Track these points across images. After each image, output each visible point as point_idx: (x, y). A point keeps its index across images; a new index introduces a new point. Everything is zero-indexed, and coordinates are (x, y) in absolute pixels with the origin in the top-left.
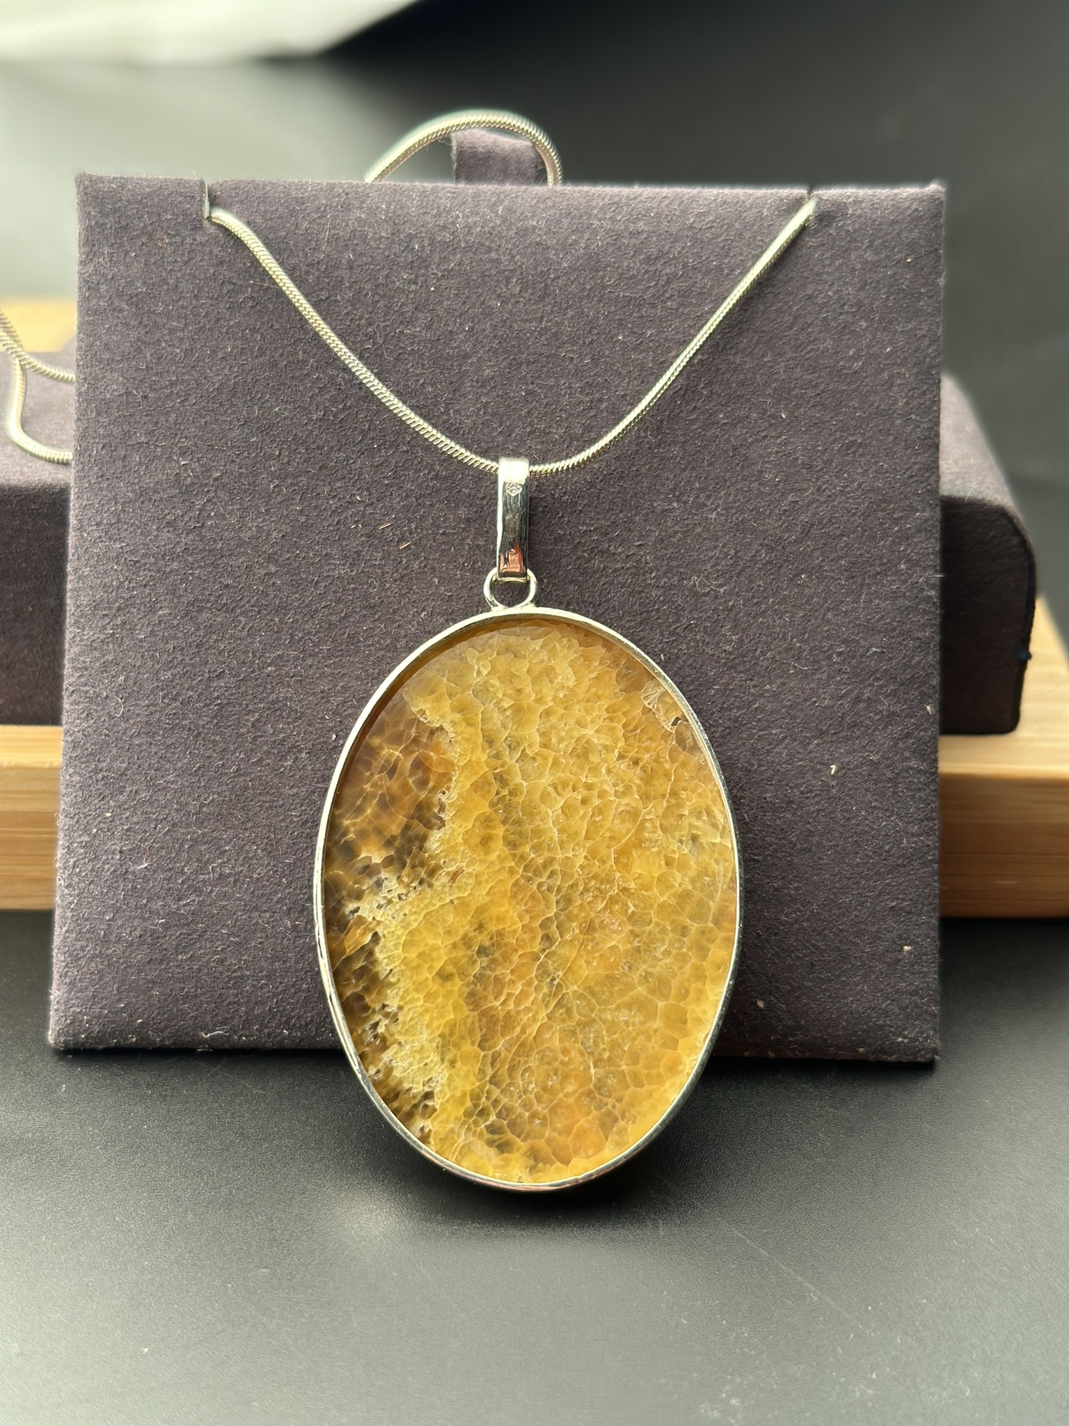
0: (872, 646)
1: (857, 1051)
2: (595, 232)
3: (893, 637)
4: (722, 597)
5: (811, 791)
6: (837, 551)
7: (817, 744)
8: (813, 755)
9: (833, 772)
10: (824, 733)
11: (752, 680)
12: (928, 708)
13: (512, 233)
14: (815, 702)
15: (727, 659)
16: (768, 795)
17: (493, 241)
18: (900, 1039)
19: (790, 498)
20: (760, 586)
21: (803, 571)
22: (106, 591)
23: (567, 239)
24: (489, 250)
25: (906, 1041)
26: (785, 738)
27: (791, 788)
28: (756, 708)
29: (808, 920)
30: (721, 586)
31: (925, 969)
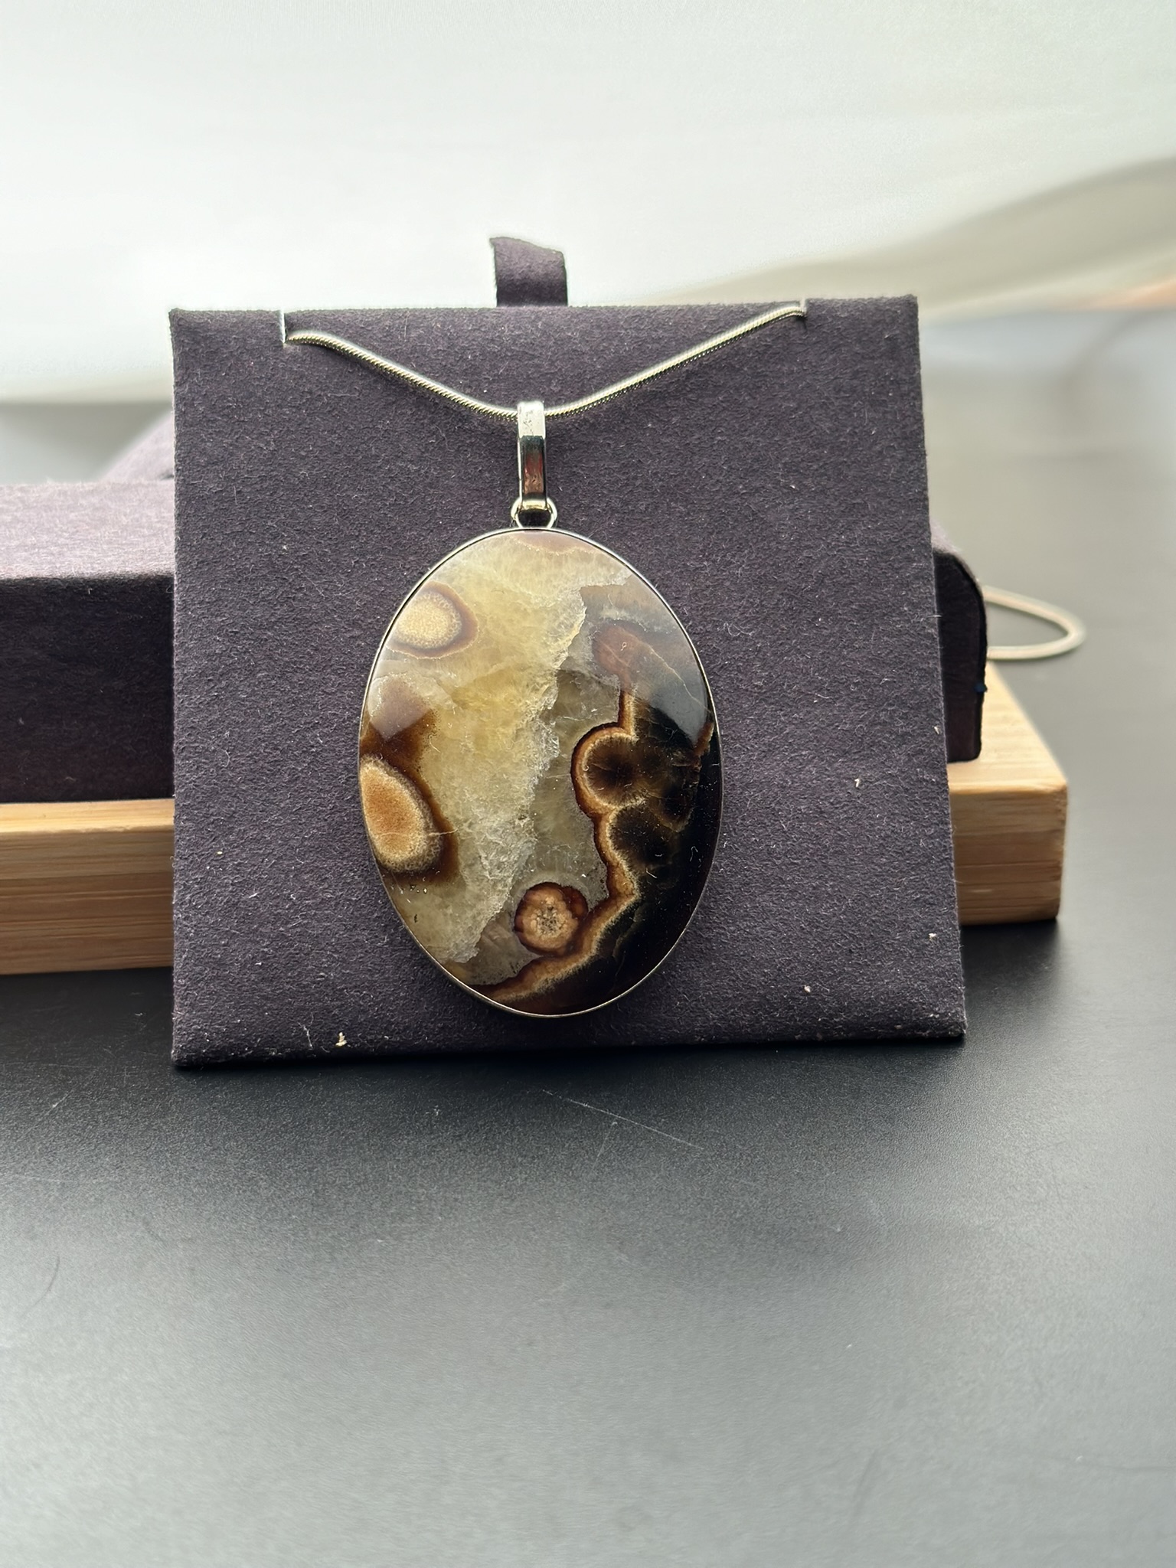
0: (883, 677)
1: (895, 1029)
2: (622, 340)
3: (901, 669)
4: (751, 640)
5: (839, 802)
6: (848, 597)
7: (843, 762)
8: (839, 771)
9: (857, 785)
10: (847, 752)
11: (781, 710)
12: (936, 728)
13: (551, 343)
14: (838, 726)
15: (759, 693)
16: (802, 807)
17: (535, 350)
18: (932, 1015)
19: (805, 554)
20: (783, 629)
21: (820, 615)
22: (211, 660)
23: (598, 345)
24: (533, 357)
25: (937, 1016)
26: (814, 758)
27: (822, 800)
28: (788, 733)
29: (844, 913)
30: (750, 630)
31: (950, 954)
